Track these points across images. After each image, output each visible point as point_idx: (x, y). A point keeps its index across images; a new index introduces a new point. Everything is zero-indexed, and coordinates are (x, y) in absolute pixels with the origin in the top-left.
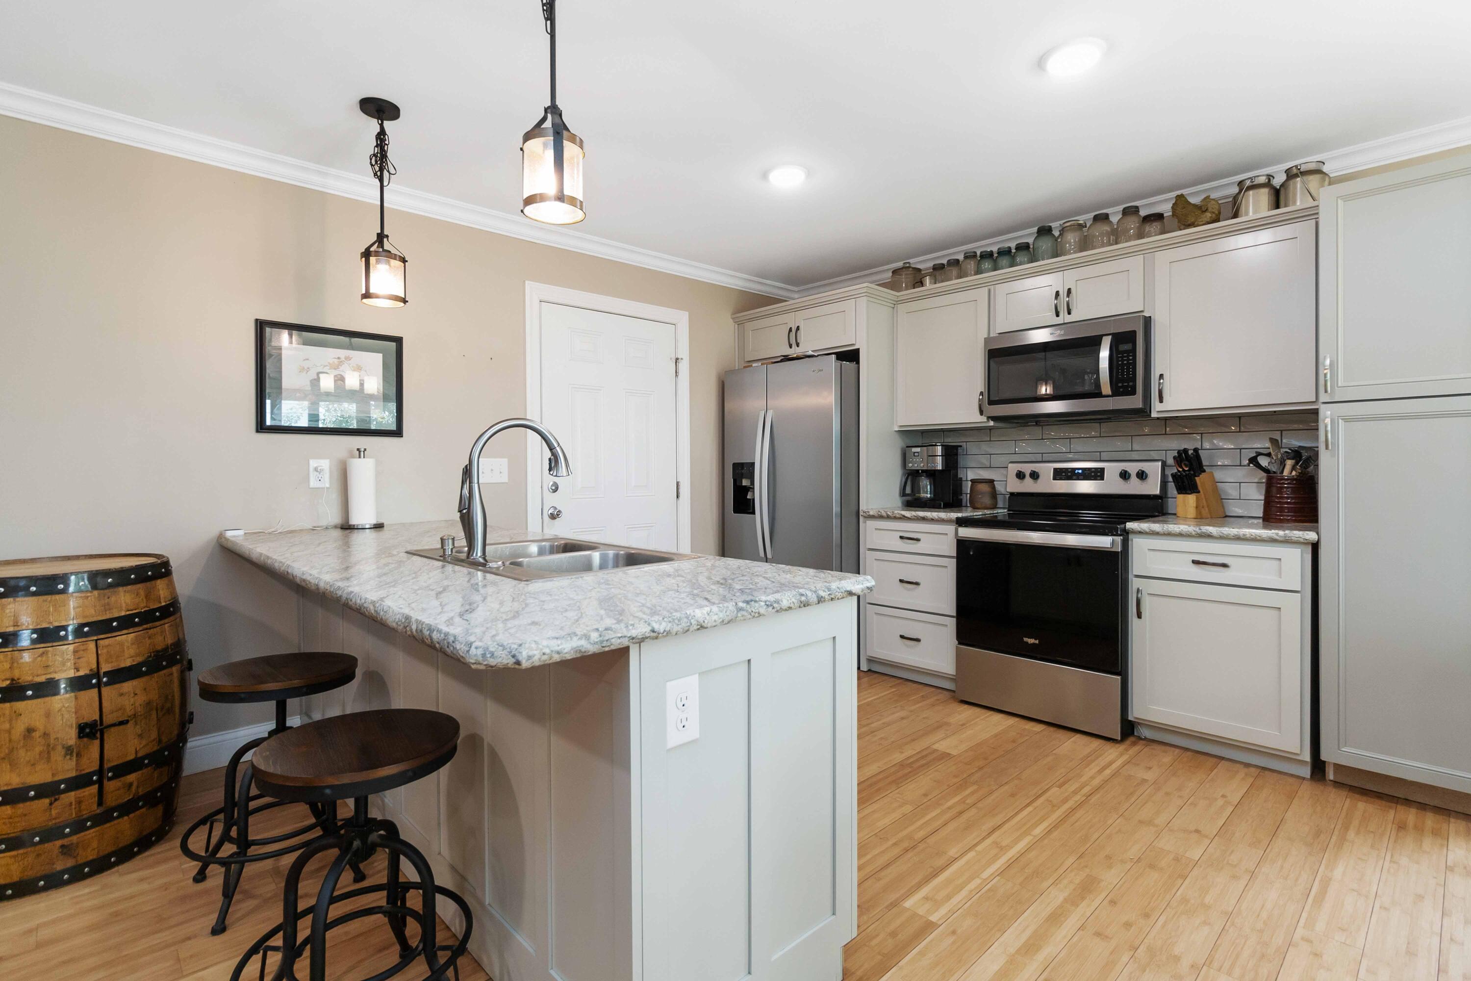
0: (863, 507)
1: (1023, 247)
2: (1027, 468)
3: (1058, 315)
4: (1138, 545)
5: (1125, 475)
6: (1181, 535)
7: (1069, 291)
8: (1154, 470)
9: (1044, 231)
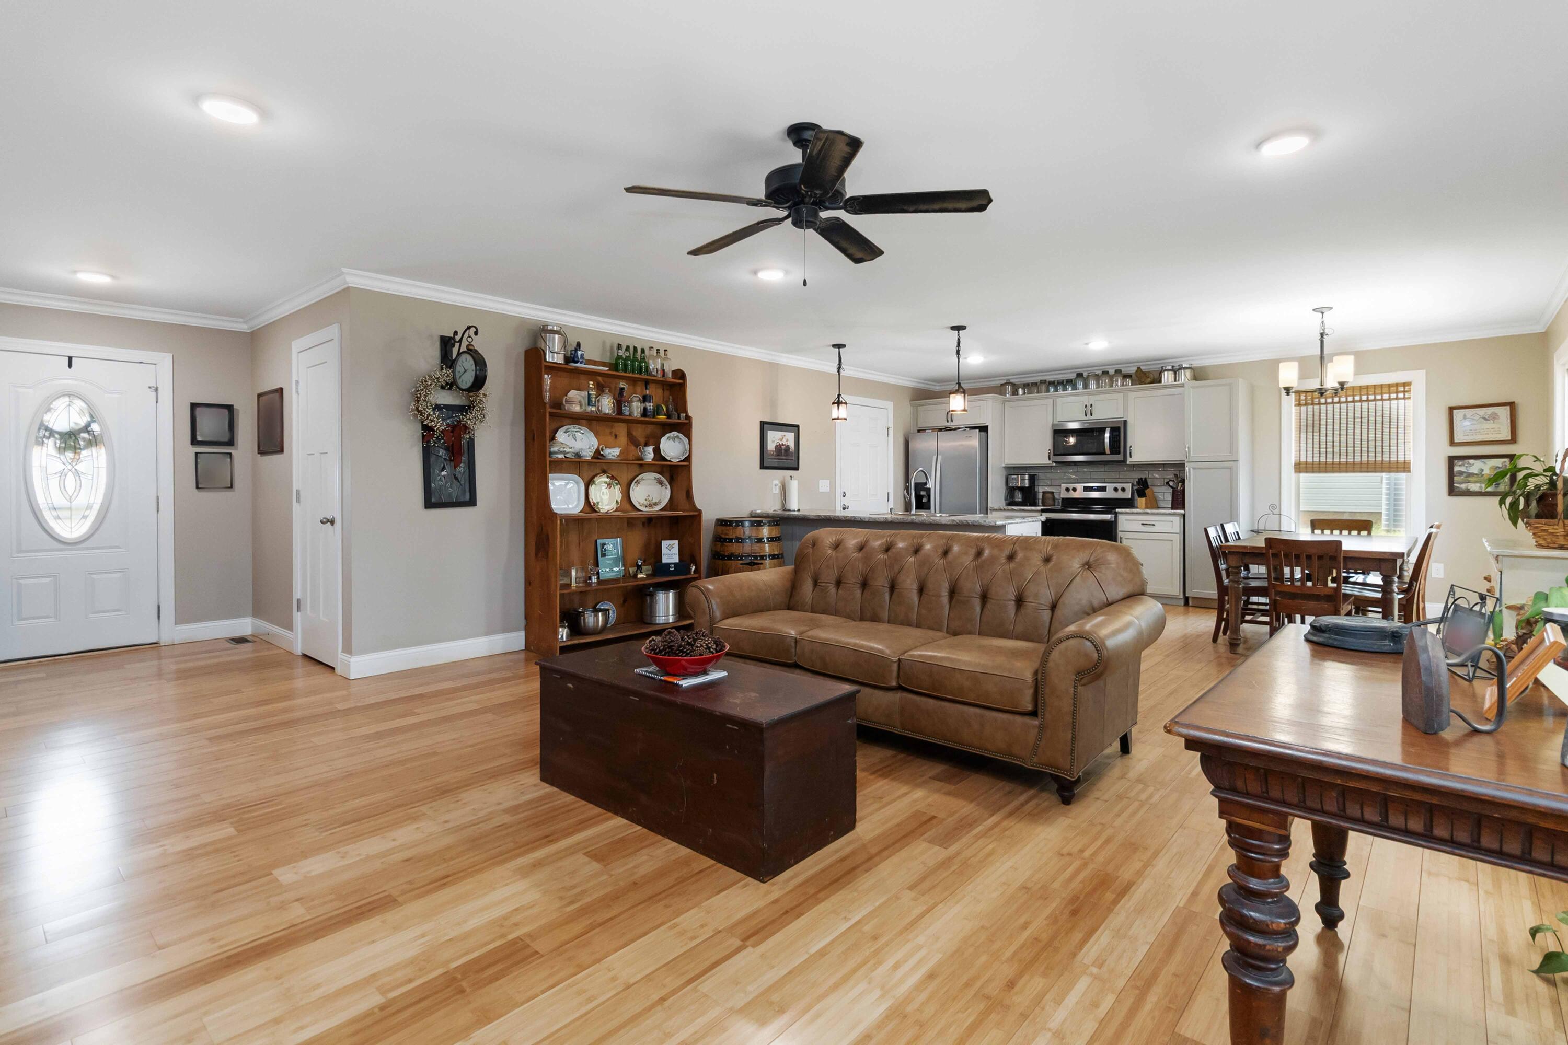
0: (990, 505)
1: (1069, 382)
2: (1071, 486)
3: (1086, 416)
4: (1121, 518)
5: (1116, 489)
6: (1137, 513)
7: (1091, 405)
8: (1128, 487)
9: (1080, 375)
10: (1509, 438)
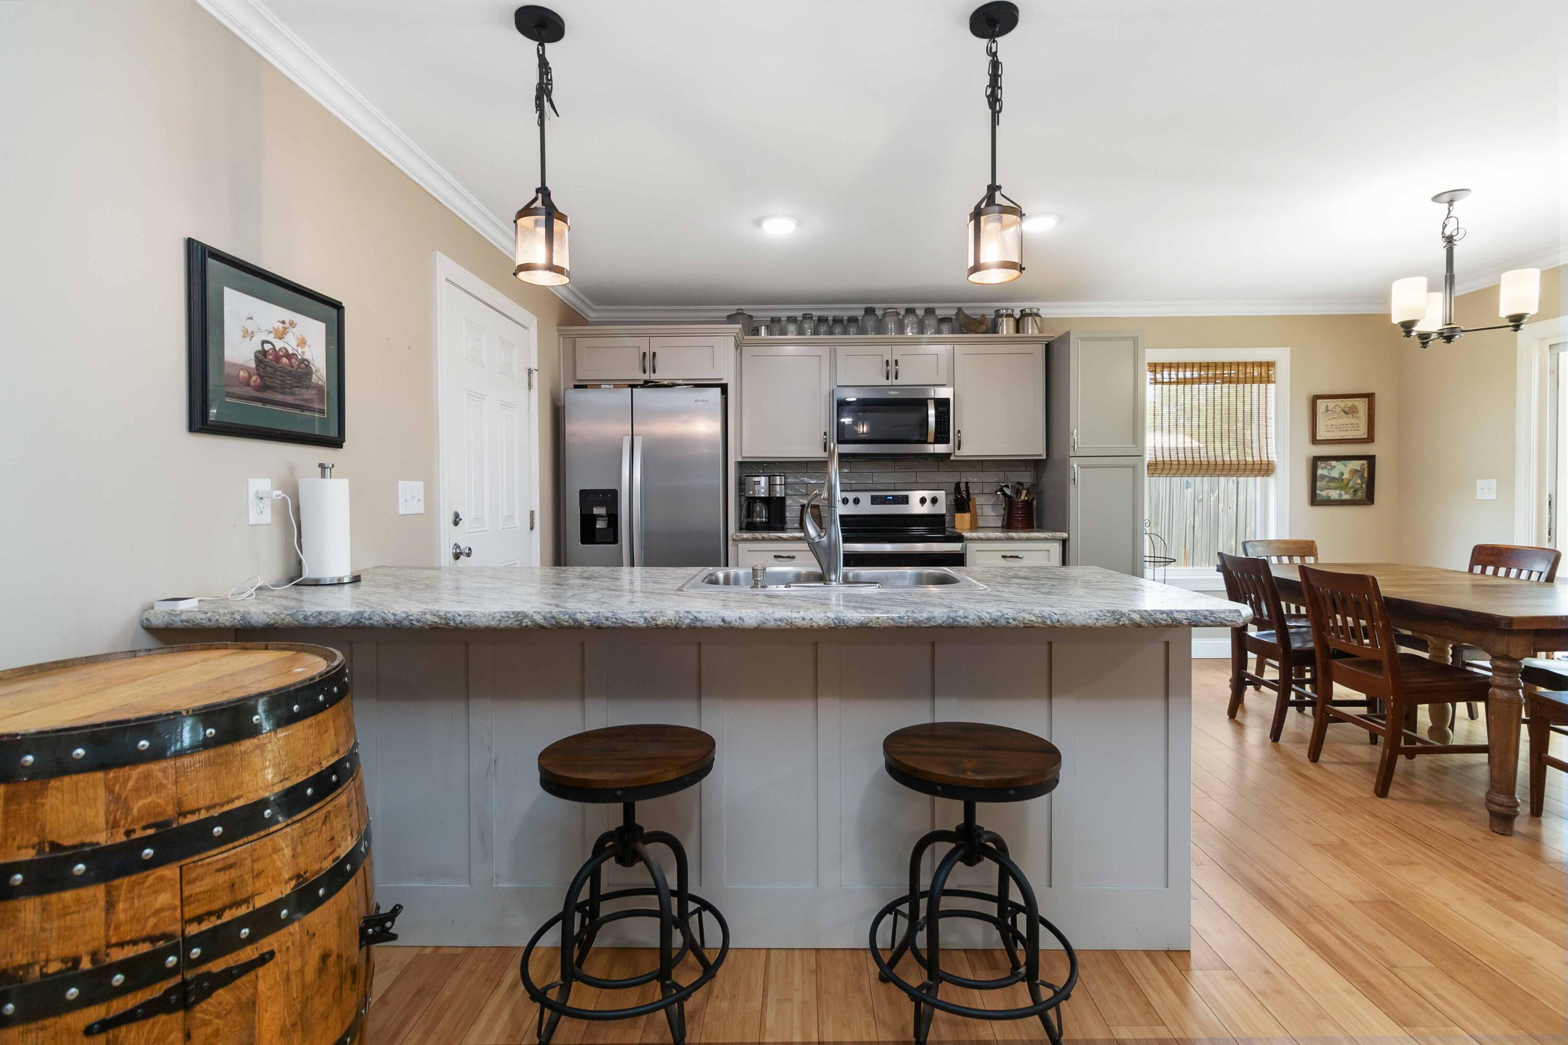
1: (853, 320)
2: (852, 495)
3: (888, 379)
4: (971, 548)
5: (923, 501)
7: (897, 362)
8: (939, 496)
9: (868, 311)
10: (1366, 436)
